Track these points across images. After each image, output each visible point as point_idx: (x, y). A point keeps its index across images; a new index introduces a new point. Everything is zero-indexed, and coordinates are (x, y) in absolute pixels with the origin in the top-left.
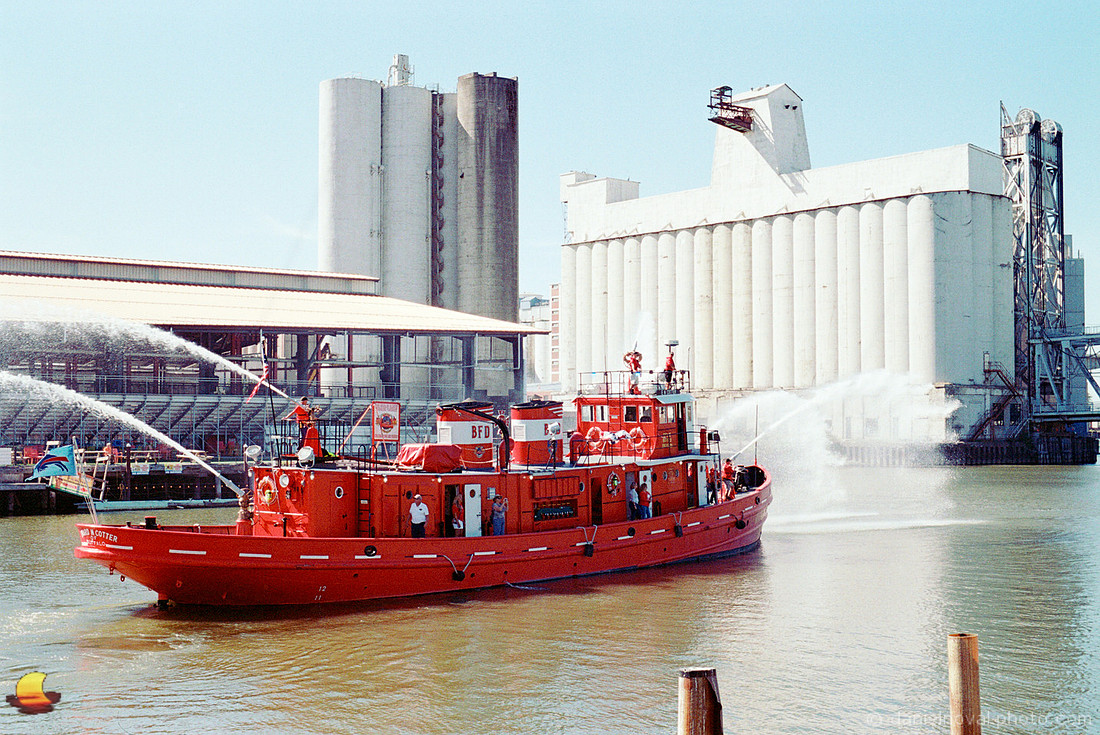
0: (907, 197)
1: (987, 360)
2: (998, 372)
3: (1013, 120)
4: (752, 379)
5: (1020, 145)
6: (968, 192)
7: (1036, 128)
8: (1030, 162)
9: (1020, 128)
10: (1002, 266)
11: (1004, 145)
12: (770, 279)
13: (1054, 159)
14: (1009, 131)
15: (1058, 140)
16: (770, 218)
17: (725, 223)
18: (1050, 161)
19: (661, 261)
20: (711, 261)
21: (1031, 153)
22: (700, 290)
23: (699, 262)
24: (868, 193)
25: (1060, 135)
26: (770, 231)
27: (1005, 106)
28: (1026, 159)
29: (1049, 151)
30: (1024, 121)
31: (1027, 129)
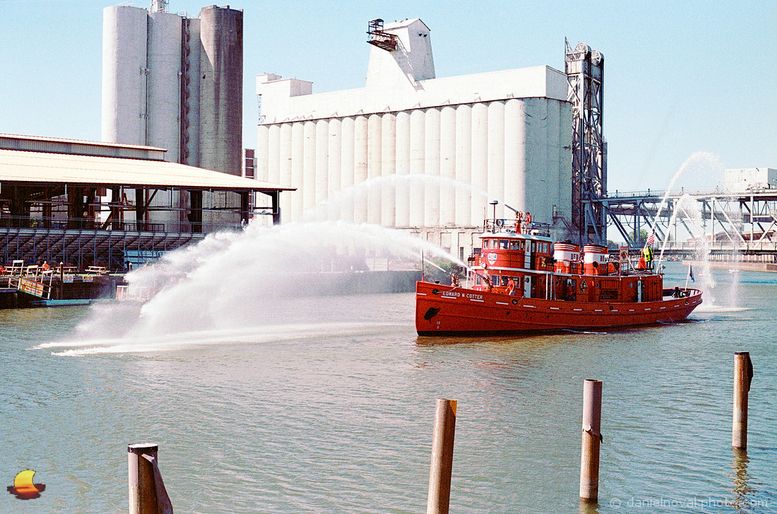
0: (505, 100)
1: (555, 210)
2: (562, 218)
3: (573, 50)
4: (395, 220)
5: (577, 67)
6: (545, 98)
7: (588, 56)
8: (584, 79)
9: (578, 55)
10: (566, 148)
11: (567, 66)
12: (408, 152)
13: (598, 77)
14: (571, 57)
15: (601, 65)
16: (409, 111)
17: (377, 114)
18: (595, 78)
19: (331, 138)
20: (367, 139)
21: (585, 72)
22: (359, 158)
23: (358, 140)
24: (477, 96)
25: (602, 60)
26: (409, 119)
27: (568, 40)
28: (581, 76)
29: (595, 71)
30: (581, 51)
31: (583, 57)
